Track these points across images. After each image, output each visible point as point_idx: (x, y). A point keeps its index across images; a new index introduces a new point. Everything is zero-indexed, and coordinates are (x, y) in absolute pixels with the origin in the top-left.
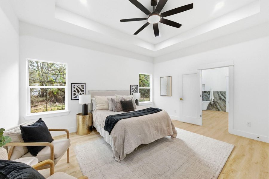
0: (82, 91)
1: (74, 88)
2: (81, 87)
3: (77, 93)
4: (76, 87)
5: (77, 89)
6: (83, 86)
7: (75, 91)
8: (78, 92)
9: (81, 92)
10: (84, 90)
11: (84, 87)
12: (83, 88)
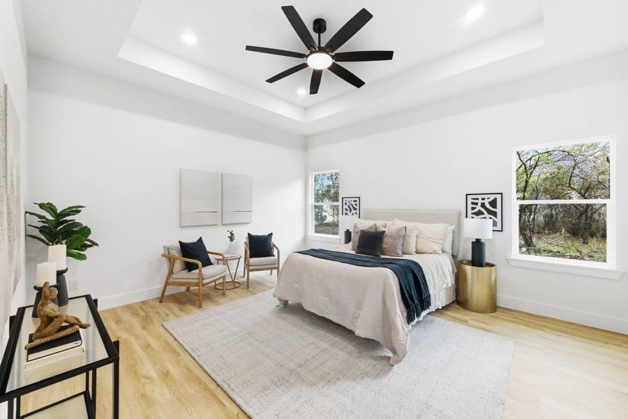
0: (355, 209)
1: (346, 204)
2: (353, 203)
3: (348, 212)
4: (348, 203)
5: (349, 206)
6: (356, 201)
7: (346, 210)
8: (351, 211)
9: (353, 211)
10: (357, 207)
11: (358, 203)
12: (356, 205)
